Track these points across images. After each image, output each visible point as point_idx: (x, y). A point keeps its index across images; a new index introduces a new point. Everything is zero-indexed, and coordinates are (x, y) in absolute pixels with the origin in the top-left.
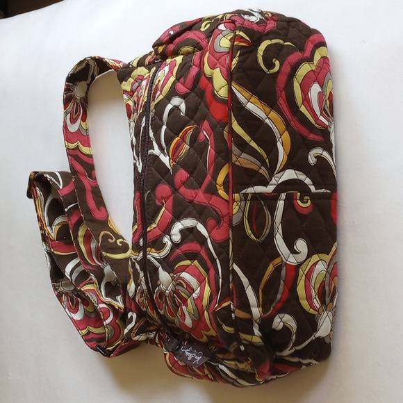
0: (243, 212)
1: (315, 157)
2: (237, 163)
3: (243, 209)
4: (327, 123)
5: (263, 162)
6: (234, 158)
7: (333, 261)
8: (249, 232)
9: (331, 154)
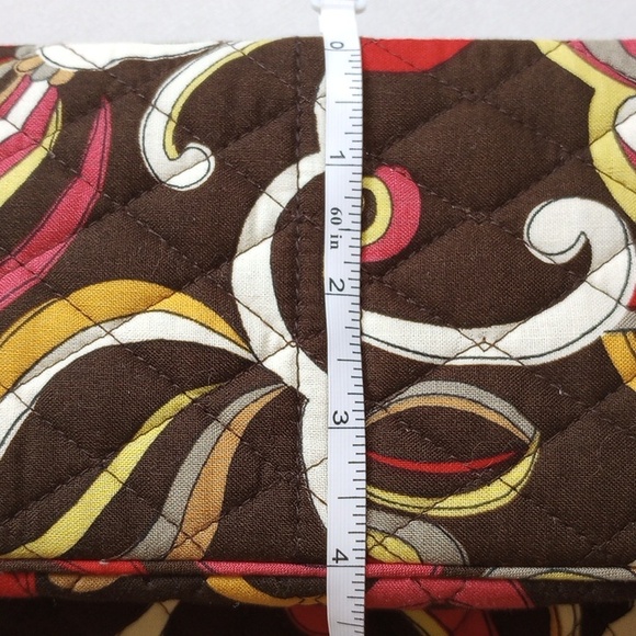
0: (413, 517)
1: (181, 149)
2: (206, 538)
3: (400, 520)
4: (37, 91)
5: (204, 414)
6: (187, 550)
7: (618, 60)
8: (494, 494)
9: (170, 65)
